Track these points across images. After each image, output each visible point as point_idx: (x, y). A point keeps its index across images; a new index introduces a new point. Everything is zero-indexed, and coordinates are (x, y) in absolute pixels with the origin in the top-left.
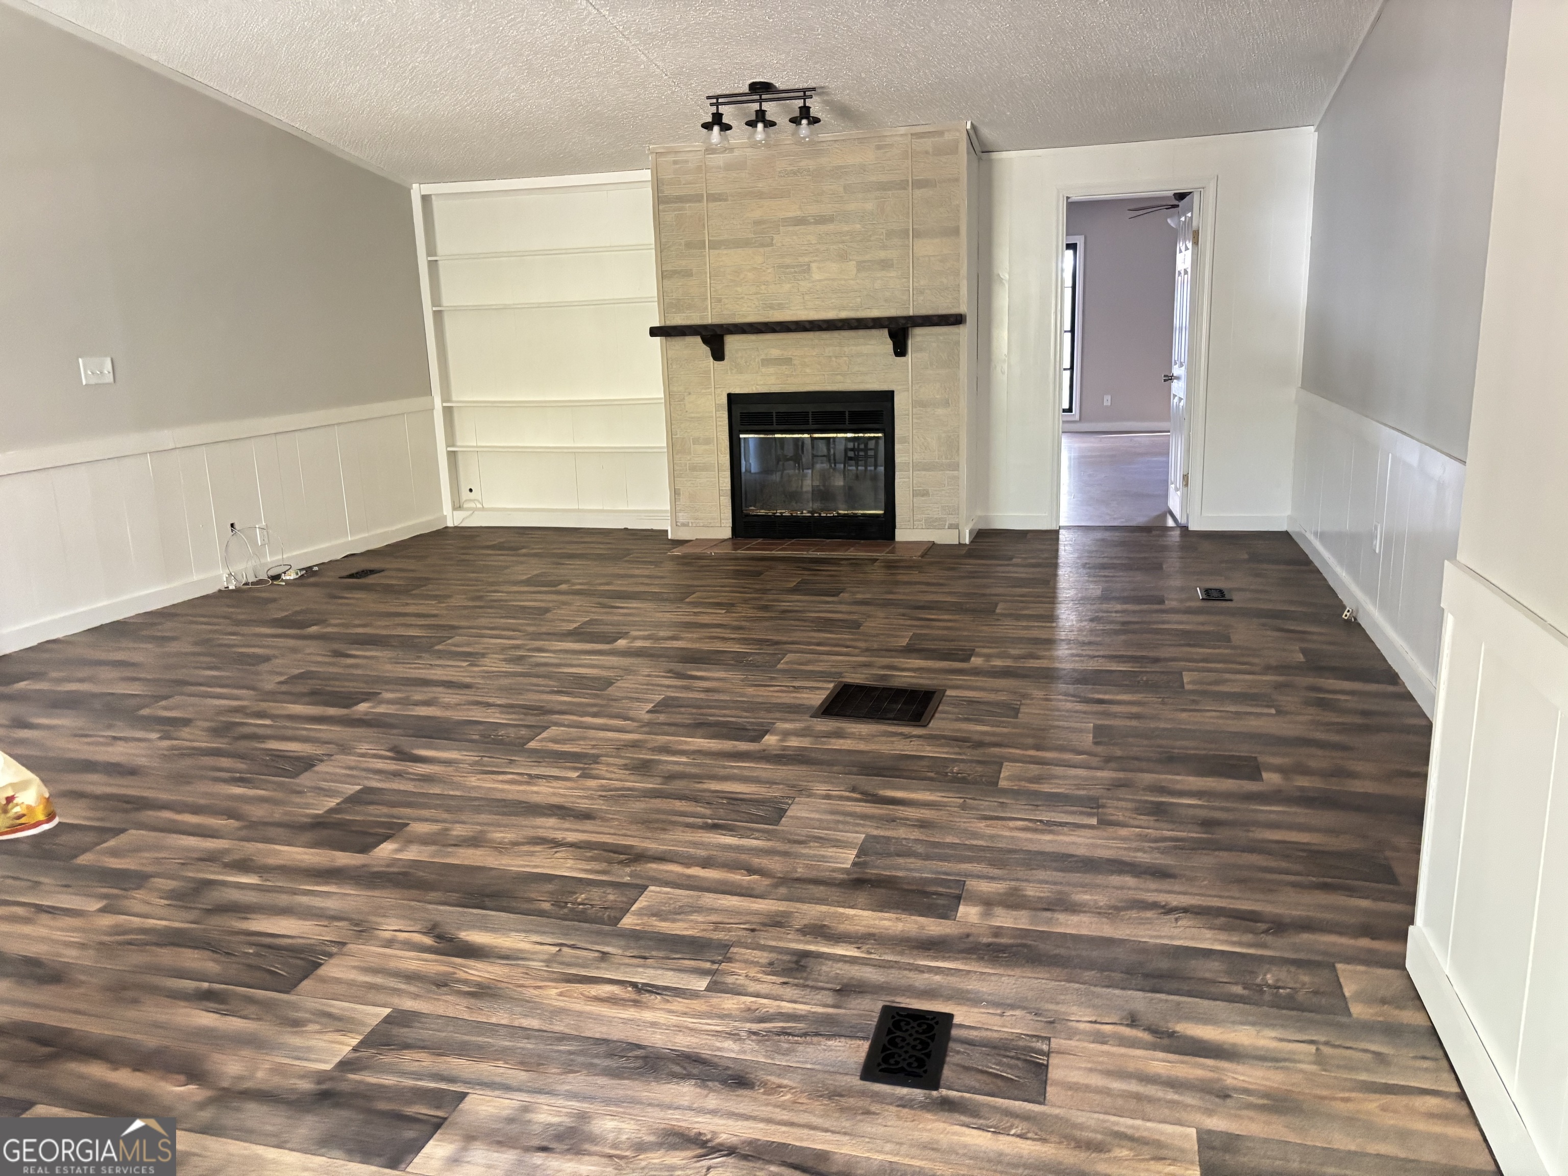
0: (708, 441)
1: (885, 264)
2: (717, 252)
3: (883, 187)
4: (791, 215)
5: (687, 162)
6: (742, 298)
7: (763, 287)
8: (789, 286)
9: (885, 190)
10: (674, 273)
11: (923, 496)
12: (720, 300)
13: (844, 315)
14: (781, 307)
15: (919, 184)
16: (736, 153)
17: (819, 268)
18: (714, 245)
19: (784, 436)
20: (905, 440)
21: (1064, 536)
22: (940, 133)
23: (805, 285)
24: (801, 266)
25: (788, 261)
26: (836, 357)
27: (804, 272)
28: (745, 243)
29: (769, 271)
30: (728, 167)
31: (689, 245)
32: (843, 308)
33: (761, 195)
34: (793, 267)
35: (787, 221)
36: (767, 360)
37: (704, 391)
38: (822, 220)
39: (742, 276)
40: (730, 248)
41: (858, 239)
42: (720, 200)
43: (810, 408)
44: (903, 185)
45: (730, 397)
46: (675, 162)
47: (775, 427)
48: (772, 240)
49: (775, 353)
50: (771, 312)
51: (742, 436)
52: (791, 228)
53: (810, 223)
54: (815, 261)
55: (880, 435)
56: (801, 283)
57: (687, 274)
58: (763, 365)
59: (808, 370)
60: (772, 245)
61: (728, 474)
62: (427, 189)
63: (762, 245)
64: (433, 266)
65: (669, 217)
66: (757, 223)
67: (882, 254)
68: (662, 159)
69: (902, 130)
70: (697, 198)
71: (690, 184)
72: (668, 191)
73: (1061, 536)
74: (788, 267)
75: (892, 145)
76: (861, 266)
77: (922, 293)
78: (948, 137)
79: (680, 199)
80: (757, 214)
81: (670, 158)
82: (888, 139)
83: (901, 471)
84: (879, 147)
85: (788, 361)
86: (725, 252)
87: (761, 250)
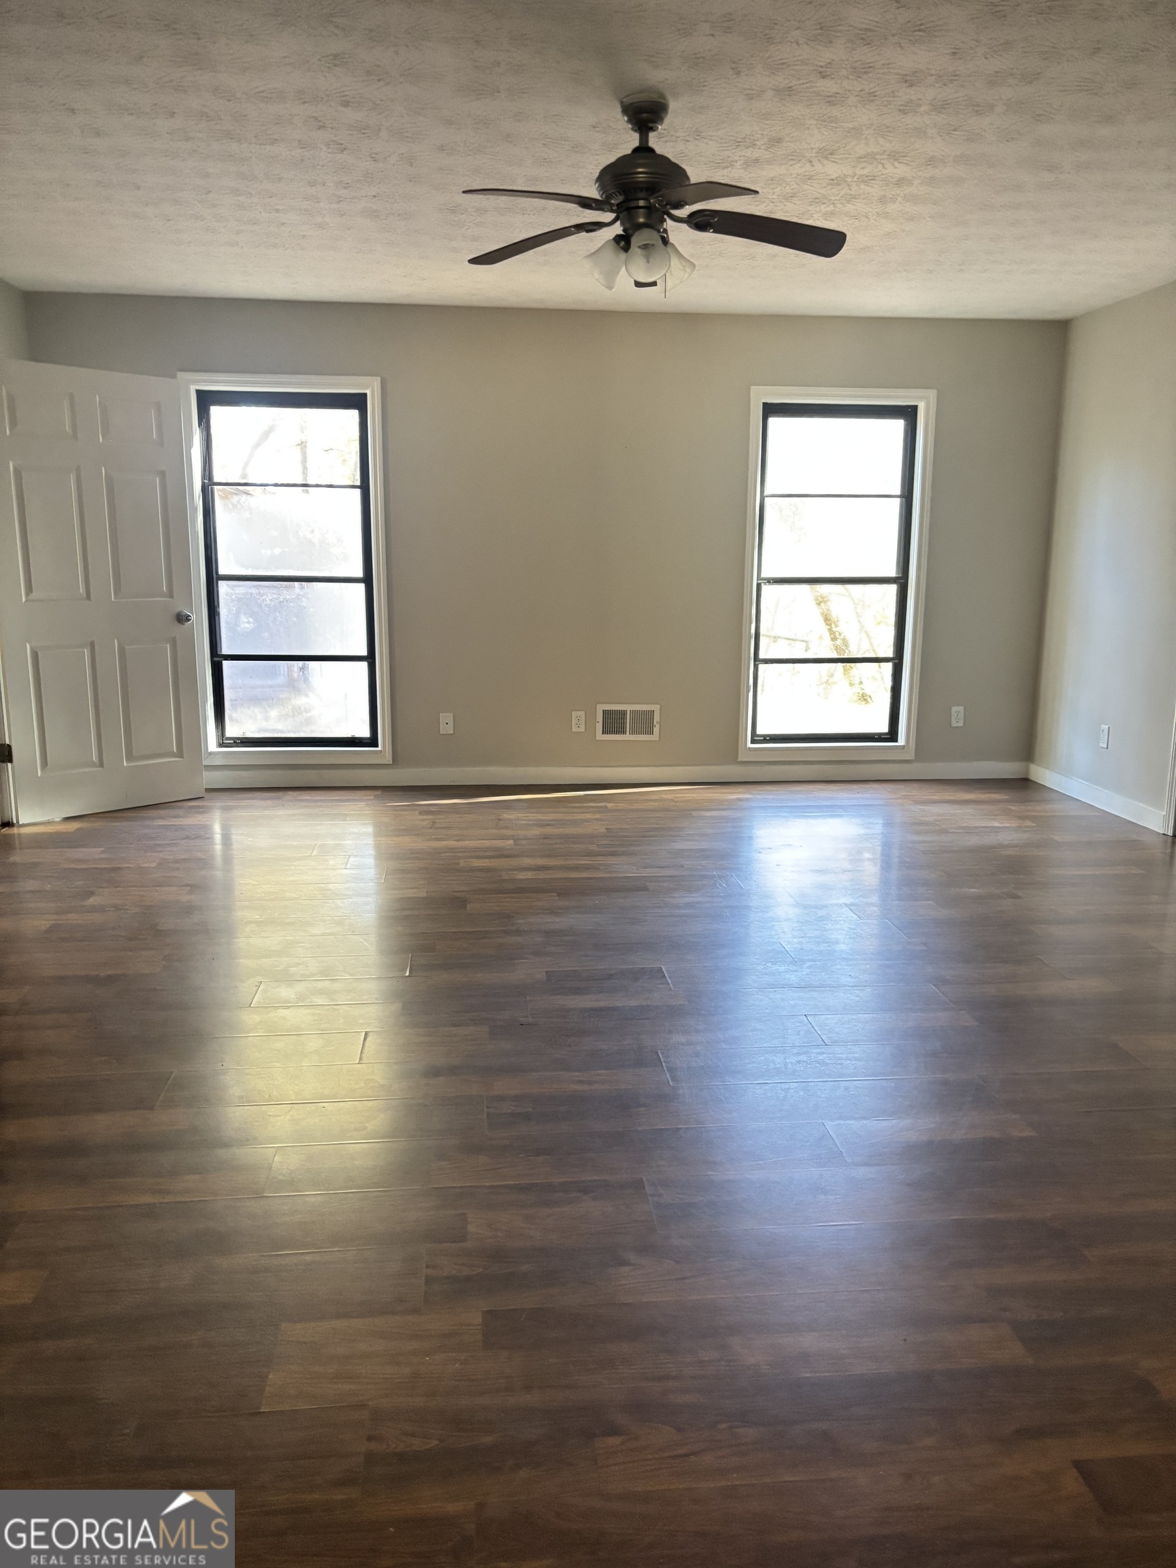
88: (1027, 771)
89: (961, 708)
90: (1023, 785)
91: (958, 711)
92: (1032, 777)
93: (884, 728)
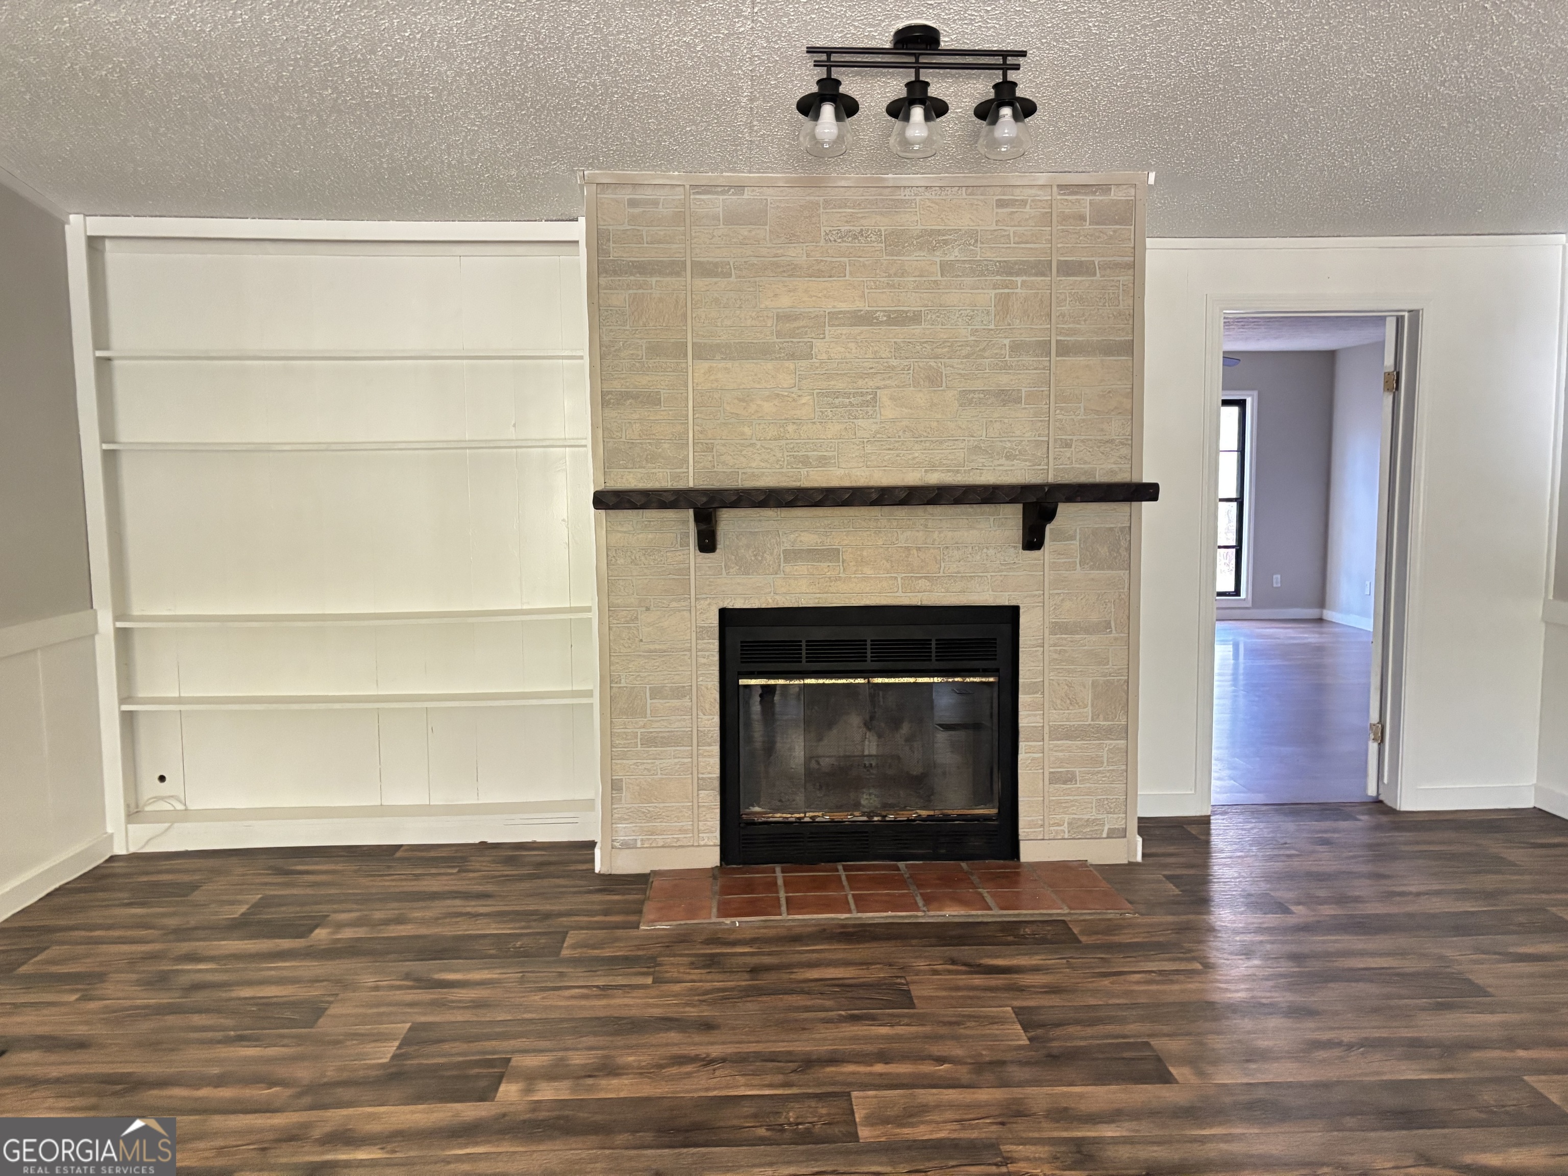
0: (680, 692)
1: (1006, 397)
2: (706, 365)
3: (1008, 269)
4: (844, 306)
5: (655, 203)
6: (752, 445)
7: (791, 428)
8: (838, 427)
9: (1010, 274)
10: (624, 397)
11: (1065, 783)
12: (710, 448)
13: (934, 478)
14: (823, 461)
15: (1067, 269)
16: (748, 194)
17: (892, 398)
18: (702, 352)
19: (821, 681)
20: (1037, 688)
21: (1217, 824)
22: (1104, 188)
23: (866, 426)
24: (862, 394)
25: (839, 385)
26: (919, 549)
27: (867, 403)
28: (764, 352)
29: (804, 400)
30: (733, 219)
31: (654, 350)
32: (932, 467)
33: (792, 270)
34: (847, 395)
35: (835, 317)
36: (794, 552)
37: (674, 604)
38: (899, 319)
39: (753, 407)
40: (732, 359)
41: (964, 352)
42: (716, 276)
43: (869, 634)
44: (1041, 268)
45: (724, 613)
46: (633, 203)
47: (804, 665)
48: (811, 348)
49: (809, 539)
50: (804, 471)
51: (743, 682)
52: (845, 330)
53: (881, 323)
54: (886, 387)
55: (991, 679)
56: (859, 422)
57: (652, 399)
58: (786, 560)
59: (868, 571)
60: (809, 356)
61: (716, 749)
62: (99, 225)
63: (792, 357)
64: (103, 365)
65: (619, 299)
66: (784, 317)
67: (1004, 380)
68: (608, 196)
69: (1042, 178)
70: (674, 268)
71: (659, 242)
72: (615, 252)
73: (1213, 827)
74: (837, 394)
75: (1024, 203)
76: (966, 399)
77: (1068, 445)
78: (1116, 195)
79: (642, 268)
80: (785, 302)
81: (626, 195)
82: (1017, 191)
83: (1027, 740)
84: (1001, 204)
85: (832, 554)
86: (722, 364)
87: (790, 365)
88: (1322, 614)
89: (1279, 576)
90: (1320, 620)
91: (1277, 578)
92: (1325, 617)
93: (1231, 588)
